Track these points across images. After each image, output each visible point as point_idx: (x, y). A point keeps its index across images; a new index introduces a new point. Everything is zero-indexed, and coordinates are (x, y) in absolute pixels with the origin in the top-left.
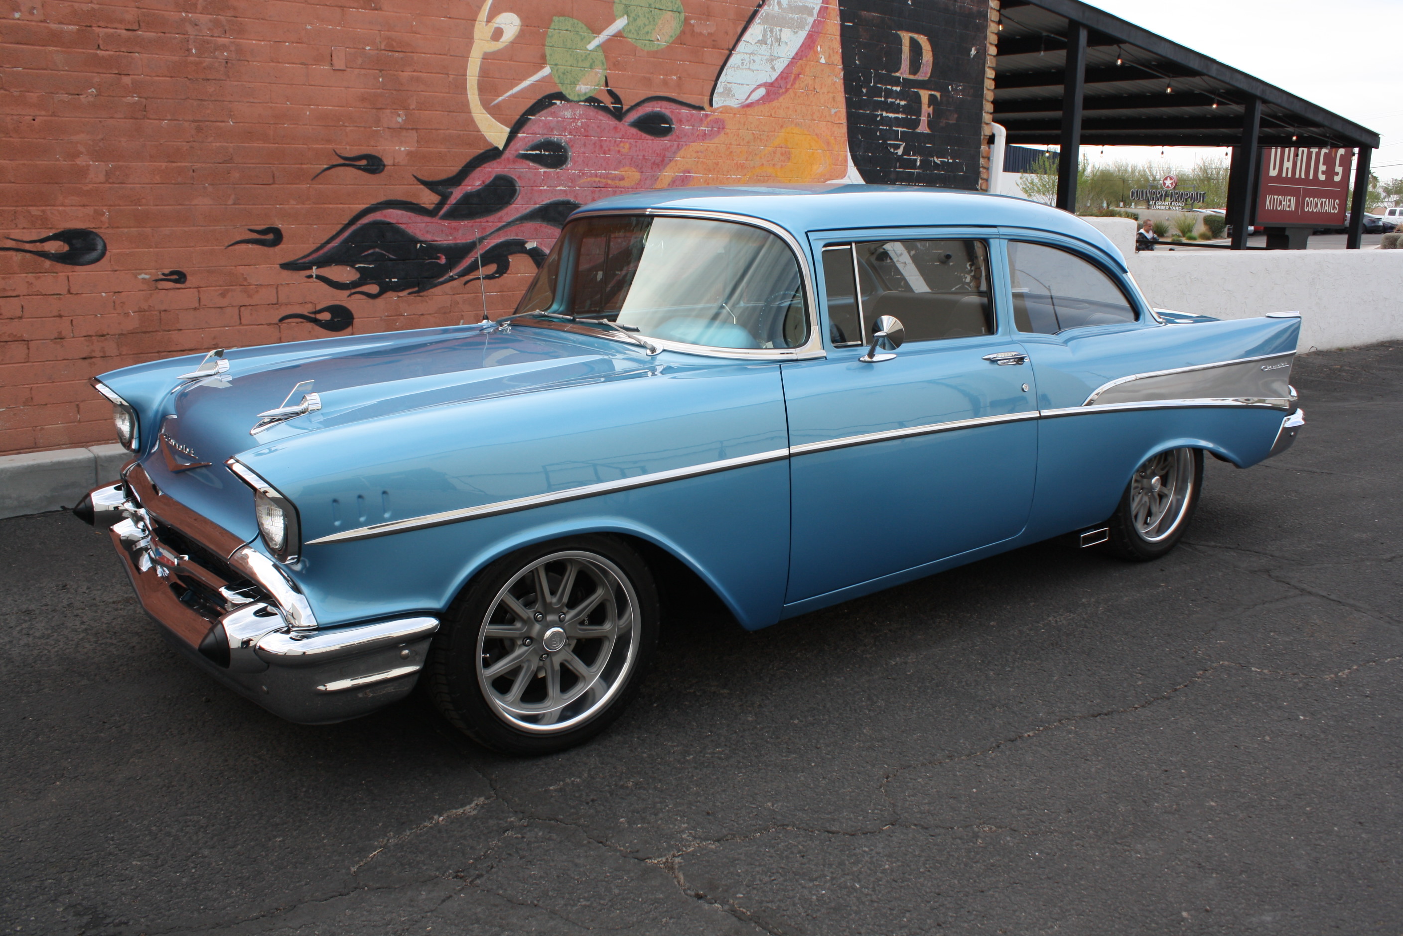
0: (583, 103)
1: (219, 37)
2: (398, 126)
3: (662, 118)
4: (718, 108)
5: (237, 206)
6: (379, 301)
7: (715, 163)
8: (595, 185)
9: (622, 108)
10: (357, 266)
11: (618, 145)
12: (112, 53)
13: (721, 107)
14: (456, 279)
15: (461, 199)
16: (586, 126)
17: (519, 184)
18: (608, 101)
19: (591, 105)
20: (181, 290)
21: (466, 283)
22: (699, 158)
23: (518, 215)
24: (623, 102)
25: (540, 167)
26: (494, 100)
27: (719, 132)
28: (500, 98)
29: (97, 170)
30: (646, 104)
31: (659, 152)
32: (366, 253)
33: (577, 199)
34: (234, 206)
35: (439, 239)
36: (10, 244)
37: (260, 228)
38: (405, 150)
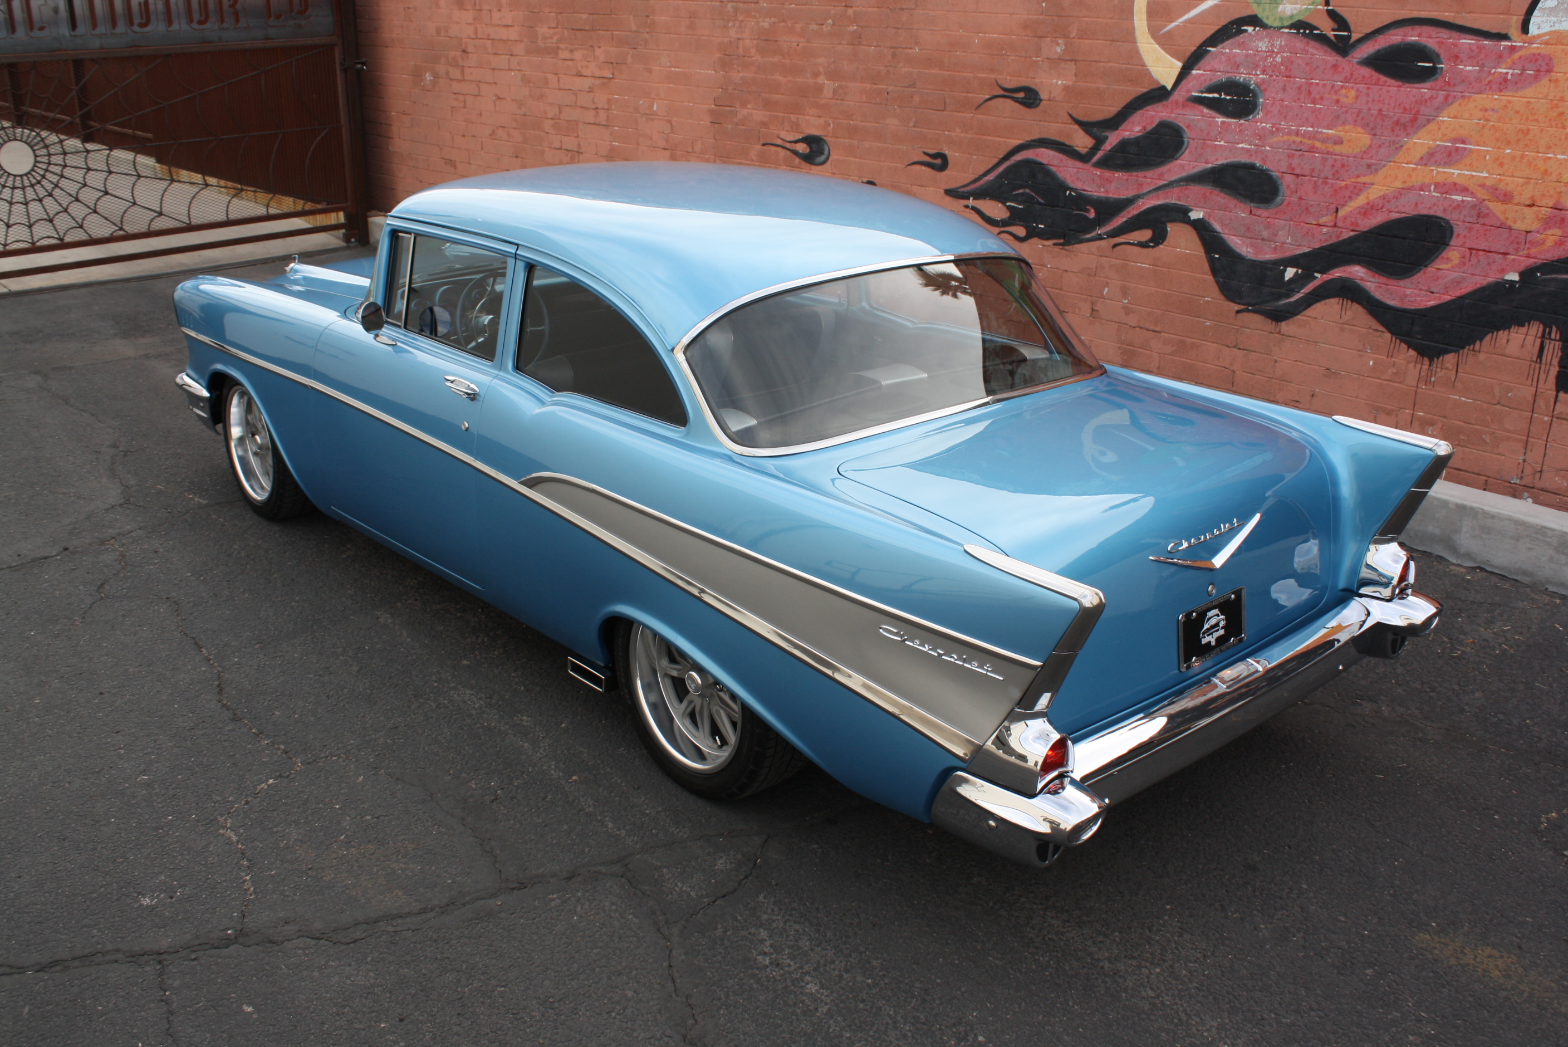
0: (1286, 30)
2: (1056, 57)
3: (1421, 52)
4: (1540, 36)
5: (916, 129)
6: (1026, 245)
7: (1521, 130)
8: (1294, 147)
9: (1349, 37)
10: (1008, 204)
11: (1336, 92)
13: (1546, 34)
14: (1104, 239)
15: (1116, 145)
16: (1287, 63)
17: (1188, 134)
18: (1327, 27)
19: (1298, 33)
21: (1115, 246)
22: (1487, 120)
23: (1184, 174)
24: (1352, 28)
25: (1217, 115)
26: (1165, 26)
27: (1536, 78)
28: (1173, 25)
29: (829, 86)
30: (1392, 31)
31: (1408, 107)
32: (1017, 192)
33: (1265, 164)
34: (914, 129)
35: (1090, 189)
36: (779, 142)
37: (932, 152)
38: (1062, 83)
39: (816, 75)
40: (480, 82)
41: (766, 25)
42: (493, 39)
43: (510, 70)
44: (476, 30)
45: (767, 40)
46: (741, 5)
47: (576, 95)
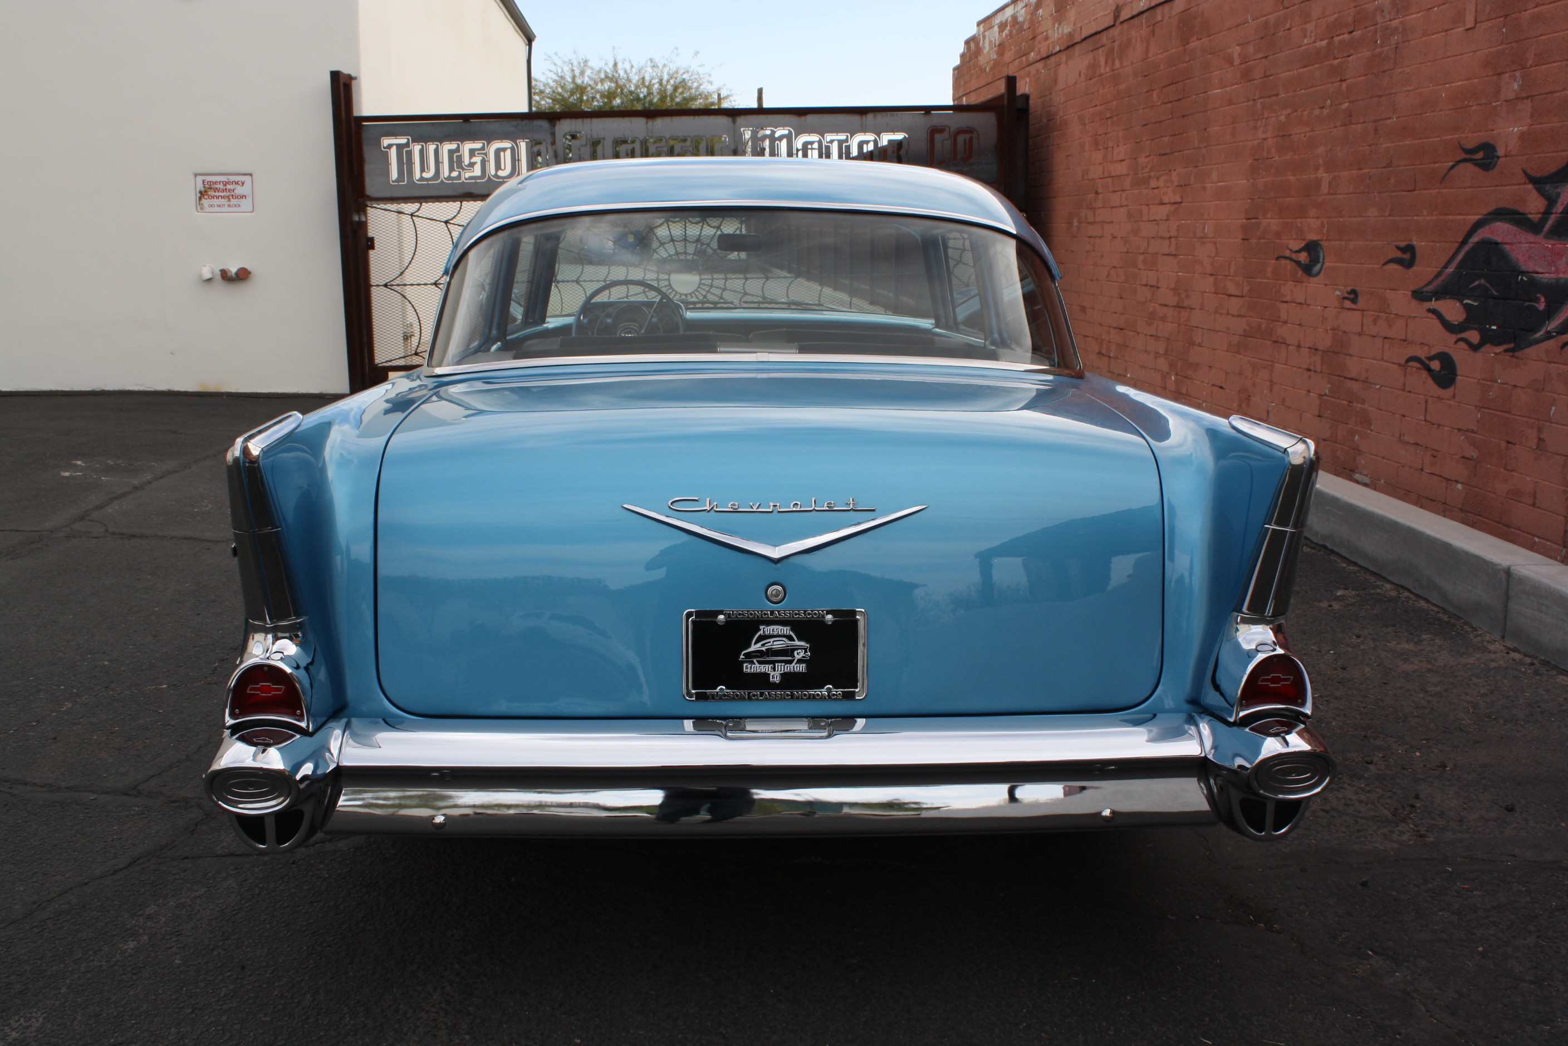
1: (1394, 19)
2: (1514, 96)
5: (1391, 218)
6: (1478, 356)
10: (1465, 302)
12: (1339, 60)
14: (1554, 337)
15: (1567, 206)
20: (1354, 312)
21: (1563, 346)
29: (1326, 179)
32: (1473, 285)
34: (1388, 218)
35: (1540, 270)
36: (1287, 253)
37: (1403, 244)
38: (1518, 130)
39: (1317, 169)
40: (1103, 222)
41: (1282, 118)
42: (1113, 177)
43: (1121, 206)
44: (1104, 169)
45: (1283, 136)
46: (1267, 100)
47: (1158, 224)
